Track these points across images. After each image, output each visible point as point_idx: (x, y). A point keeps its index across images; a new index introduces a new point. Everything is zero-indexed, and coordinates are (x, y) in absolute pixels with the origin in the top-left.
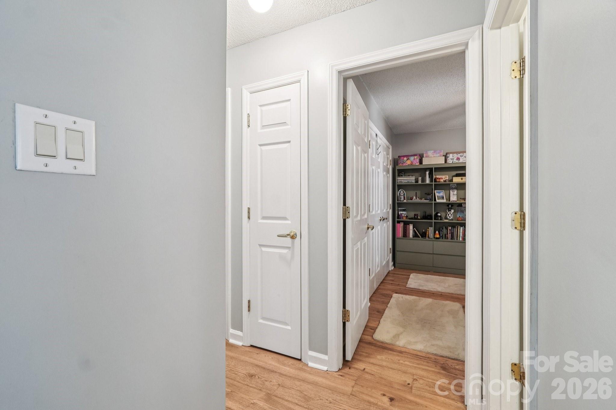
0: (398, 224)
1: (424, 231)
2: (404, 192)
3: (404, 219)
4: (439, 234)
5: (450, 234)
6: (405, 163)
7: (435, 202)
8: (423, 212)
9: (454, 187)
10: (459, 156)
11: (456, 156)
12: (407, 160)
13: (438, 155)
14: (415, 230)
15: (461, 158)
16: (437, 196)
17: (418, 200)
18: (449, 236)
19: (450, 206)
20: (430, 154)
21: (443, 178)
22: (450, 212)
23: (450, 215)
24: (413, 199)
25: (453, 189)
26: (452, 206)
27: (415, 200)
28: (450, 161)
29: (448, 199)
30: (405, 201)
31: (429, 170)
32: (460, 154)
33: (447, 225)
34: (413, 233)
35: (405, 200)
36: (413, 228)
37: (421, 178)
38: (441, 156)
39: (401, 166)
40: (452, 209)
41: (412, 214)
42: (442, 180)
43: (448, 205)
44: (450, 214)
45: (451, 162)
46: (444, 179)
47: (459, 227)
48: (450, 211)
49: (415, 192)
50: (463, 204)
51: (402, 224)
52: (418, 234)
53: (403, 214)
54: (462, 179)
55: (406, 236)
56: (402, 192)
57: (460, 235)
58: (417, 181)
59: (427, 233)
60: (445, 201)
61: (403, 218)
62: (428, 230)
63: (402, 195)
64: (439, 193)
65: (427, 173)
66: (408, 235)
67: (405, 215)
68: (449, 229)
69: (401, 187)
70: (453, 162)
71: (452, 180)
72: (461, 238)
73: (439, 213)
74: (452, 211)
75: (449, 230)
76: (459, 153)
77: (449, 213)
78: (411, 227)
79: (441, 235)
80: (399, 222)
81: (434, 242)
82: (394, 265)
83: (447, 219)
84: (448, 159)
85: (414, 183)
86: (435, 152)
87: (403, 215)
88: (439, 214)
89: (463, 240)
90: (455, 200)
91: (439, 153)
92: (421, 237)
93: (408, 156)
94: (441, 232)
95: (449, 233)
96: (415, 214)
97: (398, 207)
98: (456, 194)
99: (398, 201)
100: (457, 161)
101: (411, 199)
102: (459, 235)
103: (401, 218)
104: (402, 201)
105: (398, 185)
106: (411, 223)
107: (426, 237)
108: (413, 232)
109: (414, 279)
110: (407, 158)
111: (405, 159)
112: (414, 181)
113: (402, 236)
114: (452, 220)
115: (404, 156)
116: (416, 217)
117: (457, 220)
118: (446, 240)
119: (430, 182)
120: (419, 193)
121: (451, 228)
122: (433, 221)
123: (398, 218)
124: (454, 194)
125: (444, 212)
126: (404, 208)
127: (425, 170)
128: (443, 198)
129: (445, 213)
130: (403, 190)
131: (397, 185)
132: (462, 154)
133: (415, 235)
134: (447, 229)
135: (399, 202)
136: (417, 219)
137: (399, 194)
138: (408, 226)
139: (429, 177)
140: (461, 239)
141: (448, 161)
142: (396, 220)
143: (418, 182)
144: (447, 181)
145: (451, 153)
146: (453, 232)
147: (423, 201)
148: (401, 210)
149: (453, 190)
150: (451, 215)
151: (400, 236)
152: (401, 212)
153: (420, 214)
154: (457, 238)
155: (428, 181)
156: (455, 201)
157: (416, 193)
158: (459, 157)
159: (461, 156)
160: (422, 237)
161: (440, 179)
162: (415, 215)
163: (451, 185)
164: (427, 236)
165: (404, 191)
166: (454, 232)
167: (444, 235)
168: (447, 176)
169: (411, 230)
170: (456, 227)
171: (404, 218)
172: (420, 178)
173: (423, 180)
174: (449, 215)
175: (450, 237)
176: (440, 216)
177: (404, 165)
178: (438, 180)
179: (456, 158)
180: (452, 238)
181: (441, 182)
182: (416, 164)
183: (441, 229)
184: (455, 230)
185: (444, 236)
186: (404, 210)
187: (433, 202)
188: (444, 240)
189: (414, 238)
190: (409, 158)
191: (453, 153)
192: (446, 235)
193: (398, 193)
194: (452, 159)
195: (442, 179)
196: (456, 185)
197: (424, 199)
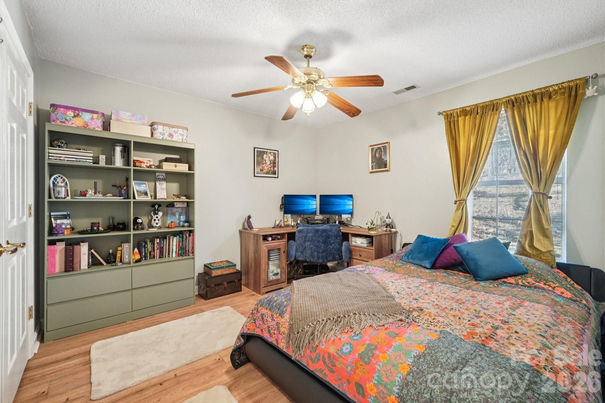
0: (52, 247)
1: (111, 251)
2: (64, 180)
3: (67, 235)
4: (140, 253)
5: (158, 251)
6: (70, 122)
7: (134, 200)
8: (109, 218)
9: (161, 177)
10: (172, 130)
11: (167, 130)
12: (75, 116)
13: (139, 122)
14: (92, 253)
15: (174, 134)
16: (137, 191)
17: (99, 197)
18: (157, 252)
19: (157, 207)
20: (125, 117)
21: (146, 162)
22: (156, 216)
23: (157, 221)
24: (87, 195)
25: (160, 180)
26: (160, 206)
27: (91, 196)
28: (157, 135)
29: (153, 196)
30: (69, 199)
31: (121, 145)
32: (174, 129)
33: (153, 237)
34: (89, 260)
35: (68, 196)
36: (90, 249)
37: (104, 157)
38: (144, 124)
39: (58, 125)
40: (160, 211)
41: (84, 223)
42: (143, 165)
43: (153, 205)
44: (157, 219)
45: (161, 138)
46: (146, 164)
47: (171, 237)
48: (157, 214)
49: (92, 182)
50: (175, 203)
51: (60, 247)
52: (99, 258)
53: (63, 223)
54: (176, 167)
55: (73, 268)
56: (59, 180)
57: (173, 249)
58: (96, 161)
59: (118, 255)
60: (149, 199)
61: (63, 233)
62: (119, 249)
63: (61, 187)
64: (139, 185)
65: (118, 149)
66: (76, 266)
67: (69, 227)
68: (157, 243)
69: (55, 168)
70: (163, 138)
71: (159, 166)
72: (174, 253)
73: (139, 218)
74: (160, 214)
75: (156, 245)
76: (173, 127)
77: (154, 217)
78: (84, 248)
79: (144, 254)
80: (52, 243)
81: (134, 269)
82: (41, 337)
83: (152, 227)
84: (156, 132)
85: (91, 164)
86: (133, 116)
87: (64, 226)
88: (139, 221)
89: (177, 256)
90: (163, 197)
91: (140, 119)
92: (105, 264)
93: (77, 111)
94: (143, 249)
95: (156, 249)
96: (92, 223)
97: (50, 211)
98: (165, 188)
99: (50, 197)
100: (169, 139)
101: (84, 194)
102: (171, 250)
103: (58, 233)
104: (62, 198)
105: (50, 165)
106: (83, 241)
107: (115, 262)
108: (89, 258)
109: (104, 360)
110: (74, 113)
111: (70, 113)
112: (92, 161)
113: (60, 269)
114: (160, 228)
115: (67, 108)
116: (95, 228)
117: (168, 227)
118: (152, 261)
119: (124, 165)
120: (100, 183)
121: (160, 241)
122: (132, 232)
123: (51, 233)
124: (162, 189)
125: (145, 215)
126: (65, 213)
127: (114, 142)
128: (146, 194)
129: (148, 218)
130: (62, 176)
131: (48, 163)
132: (176, 129)
133: (94, 262)
134: (152, 242)
135: (53, 199)
136: (98, 232)
137: (54, 183)
138: (76, 247)
139: (123, 157)
140: (174, 255)
141: (155, 136)
142: (47, 238)
143: (98, 163)
144: (153, 167)
145: (161, 124)
146: (163, 247)
147: (109, 198)
148: (56, 218)
149: (160, 182)
150: (159, 220)
151: (57, 270)
152: (59, 222)
153: (101, 221)
154: (169, 254)
155: (119, 162)
156: (165, 199)
157: (95, 183)
158: (172, 133)
159: (175, 132)
160: (108, 262)
161: (141, 162)
162: (93, 225)
163: (157, 174)
164: (117, 260)
165: (64, 177)
166: (165, 246)
167: (148, 254)
168: (151, 160)
169: (85, 254)
170: (168, 238)
171: (66, 233)
172: (102, 158)
173: (110, 160)
174: (155, 220)
175: (158, 255)
176: (141, 223)
177: (68, 124)
178: (137, 164)
179: (168, 134)
180: (161, 256)
181: (143, 167)
182: (97, 129)
183: (144, 244)
184: (165, 244)
185: (148, 256)
186: (65, 217)
187: (132, 200)
188: (149, 261)
189: (91, 270)
190: (78, 115)
191: (164, 125)
192: (152, 253)
193: (49, 182)
194: (161, 134)
195: (144, 163)
196: (164, 174)
197: (111, 195)
